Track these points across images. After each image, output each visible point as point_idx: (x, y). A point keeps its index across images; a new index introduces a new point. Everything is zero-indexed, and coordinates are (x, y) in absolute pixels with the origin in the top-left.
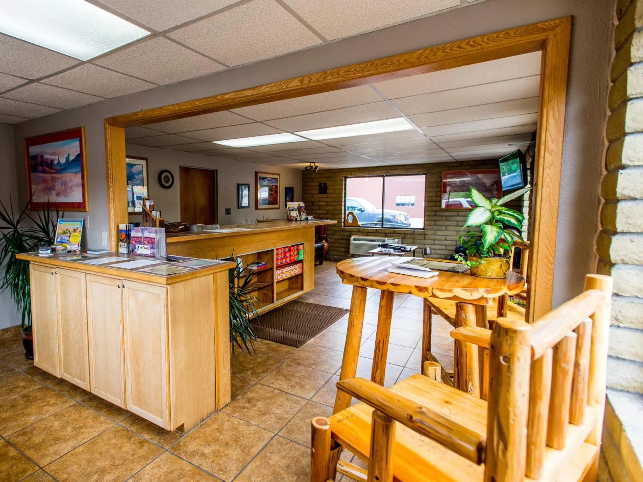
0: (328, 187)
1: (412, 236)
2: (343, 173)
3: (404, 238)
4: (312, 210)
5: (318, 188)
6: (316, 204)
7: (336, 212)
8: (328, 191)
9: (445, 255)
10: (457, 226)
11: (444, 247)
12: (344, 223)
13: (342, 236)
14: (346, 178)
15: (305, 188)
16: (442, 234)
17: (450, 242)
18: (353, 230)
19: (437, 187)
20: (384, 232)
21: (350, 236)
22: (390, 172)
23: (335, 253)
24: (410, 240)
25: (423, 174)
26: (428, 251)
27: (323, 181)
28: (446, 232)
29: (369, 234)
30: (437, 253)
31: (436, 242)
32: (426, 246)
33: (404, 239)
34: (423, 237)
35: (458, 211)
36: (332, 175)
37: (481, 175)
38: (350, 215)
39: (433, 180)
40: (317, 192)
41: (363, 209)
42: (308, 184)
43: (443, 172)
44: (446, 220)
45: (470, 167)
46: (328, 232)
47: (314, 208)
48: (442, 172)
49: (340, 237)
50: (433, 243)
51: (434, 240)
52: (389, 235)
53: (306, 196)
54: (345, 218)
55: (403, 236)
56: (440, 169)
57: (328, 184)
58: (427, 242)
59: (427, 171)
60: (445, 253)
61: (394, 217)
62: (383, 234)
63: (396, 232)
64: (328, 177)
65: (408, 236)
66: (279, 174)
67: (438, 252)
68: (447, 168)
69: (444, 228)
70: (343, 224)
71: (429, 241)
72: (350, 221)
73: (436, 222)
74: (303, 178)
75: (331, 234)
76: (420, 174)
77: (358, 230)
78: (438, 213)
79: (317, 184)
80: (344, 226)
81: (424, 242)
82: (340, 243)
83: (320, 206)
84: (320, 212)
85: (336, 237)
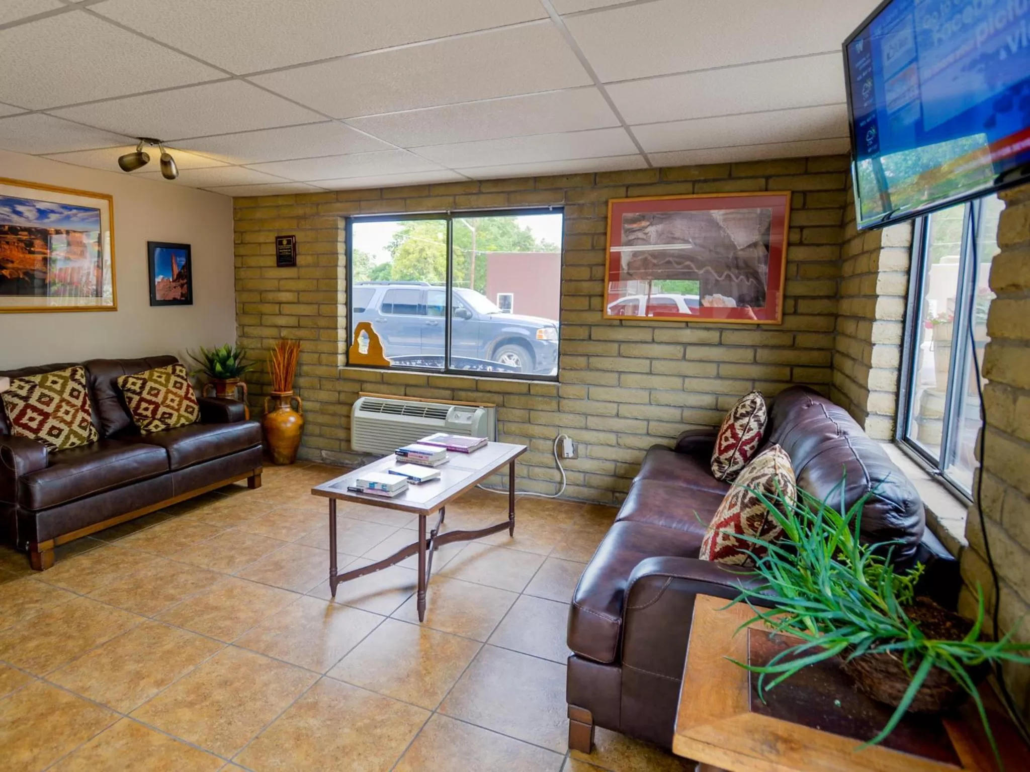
0: (299, 248)
1: (523, 399)
2: (339, 205)
3: (504, 406)
4: (262, 314)
5: (272, 250)
6: (270, 296)
7: (322, 322)
8: (300, 260)
9: (615, 461)
10: (650, 373)
11: (612, 438)
12: (347, 353)
13: (339, 392)
14: (349, 221)
15: (242, 251)
16: (608, 398)
17: (630, 421)
18: (365, 378)
19: (593, 248)
20: (447, 384)
21: (357, 395)
22: (465, 203)
23: (321, 442)
24: (518, 413)
25: (556, 210)
26: (568, 449)
27: (285, 227)
28: (618, 390)
29: (409, 391)
30: (594, 455)
31: (592, 422)
32: (564, 433)
33: (501, 410)
34: (554, 405)
35: (654, 328)
36: (308, 210)
37: (722, 212)
38: (363, 332)
39: (584, 226)
40: (272, 261)
41: (468, 313)
42: (248, 238)
43: (611, 201)
44: (620, 355)
45: (689, 186)
46: (302, 381)
47: (266, 308)
48: (606, 203)
49: (334, 397)
50: (583, 425)
51: (586, 415)
52: (463, 394)
53: (243, 273)
54: (348, 341)
55: (498, 399)
56: (604, 194)
57: (300, 237)
58: (566, 419)
59: (566, 198)
60: (614, 457)
61: (533, 330)
62: (448, 393)
63: (481, 386)
64: (299, 218)
65: (515, 400)
66: (109, 197)
67: (598, 451)
68: (622, 191)
69: (612, 378)
70: (341, 359)
71: (571, 416)
72: (363, 348)
73: (592, 360)
74: (237, 221)
75: (313, 388)
76: (545, 211)
77: (379, 378)
78: (597, 333)
79: (272, 238)
80: (347, 364)
81: (559, 418)
82: (334, 415)
83: (280, 303)
84: (281, 321)
85: (323, 395)
